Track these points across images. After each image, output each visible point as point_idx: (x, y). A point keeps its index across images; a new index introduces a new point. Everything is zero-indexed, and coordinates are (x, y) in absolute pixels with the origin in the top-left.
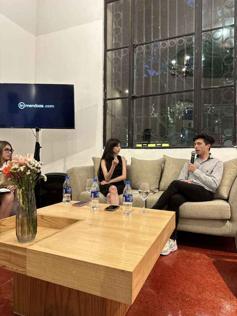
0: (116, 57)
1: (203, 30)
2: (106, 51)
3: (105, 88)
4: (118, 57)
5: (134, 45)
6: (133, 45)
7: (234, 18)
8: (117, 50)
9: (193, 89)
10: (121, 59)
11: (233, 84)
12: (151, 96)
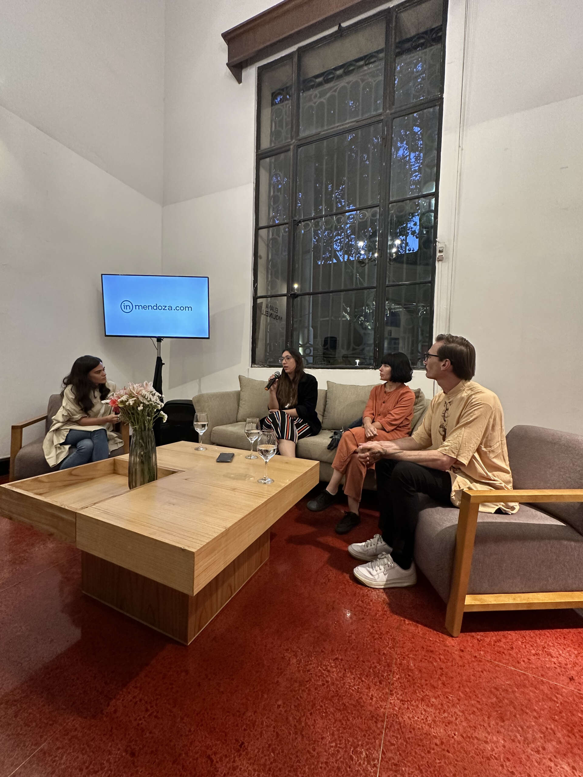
0: (274, 237)
1: (391, 200)
2: (257, 228)
3: (255, 281)
4: (277, 237)
5: (296, 220)
6: (294, 220)
7: (435, 183)
8: (274, 228)
9: (375, 285)
10: (280, 239)
11: (430, 279)
12: (321, 293)
